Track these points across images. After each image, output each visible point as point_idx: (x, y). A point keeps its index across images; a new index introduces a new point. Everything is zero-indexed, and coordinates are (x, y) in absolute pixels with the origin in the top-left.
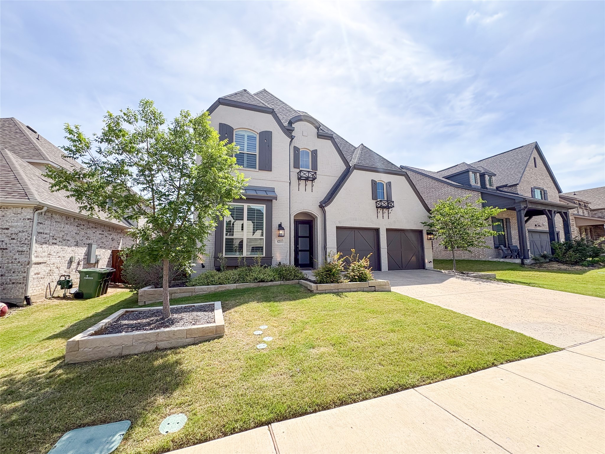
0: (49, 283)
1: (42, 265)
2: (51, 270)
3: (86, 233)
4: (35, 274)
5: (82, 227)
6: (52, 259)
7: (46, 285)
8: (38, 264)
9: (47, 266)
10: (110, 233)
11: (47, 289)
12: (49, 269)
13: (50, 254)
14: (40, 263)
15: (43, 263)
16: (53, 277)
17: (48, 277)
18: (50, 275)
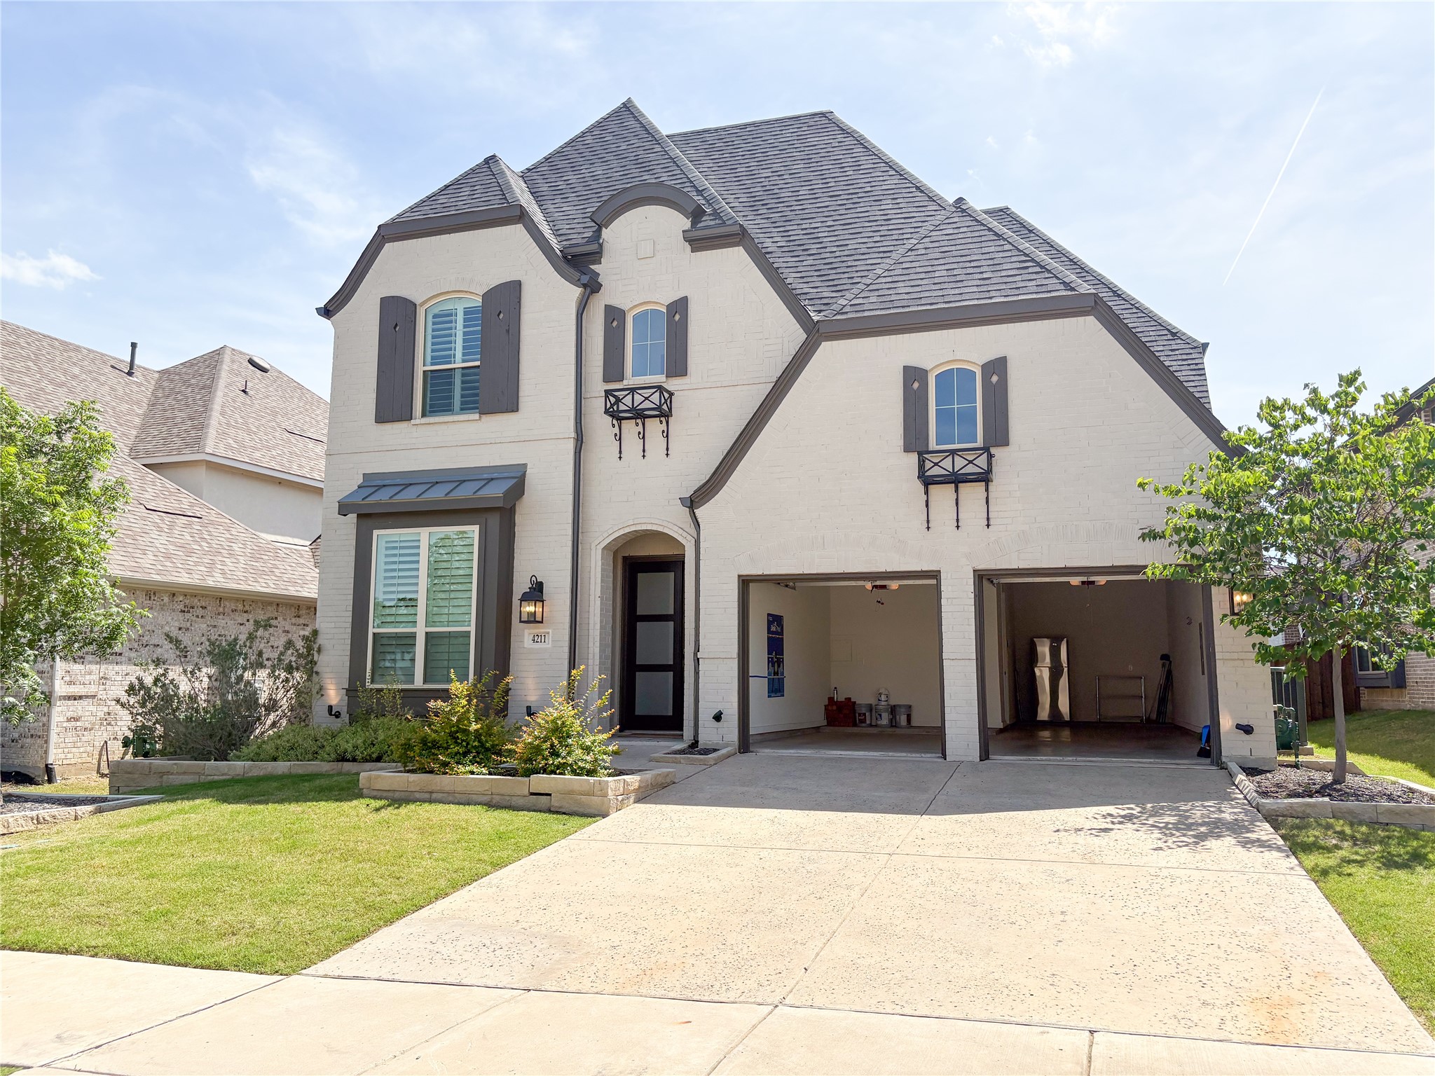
0: (106, 742)
1: (84, 702)
2: (109, 714)
3: (215, 626)
4: (69, 720)
5: (200, 612)
6: (113, 688)
7: (99, 744)
8: (75, 699)
9: (99, 705)
11: (100, 755)
12: (106, 709)
13: (106, 679)
17: (103, 728)
18: (109, 724)
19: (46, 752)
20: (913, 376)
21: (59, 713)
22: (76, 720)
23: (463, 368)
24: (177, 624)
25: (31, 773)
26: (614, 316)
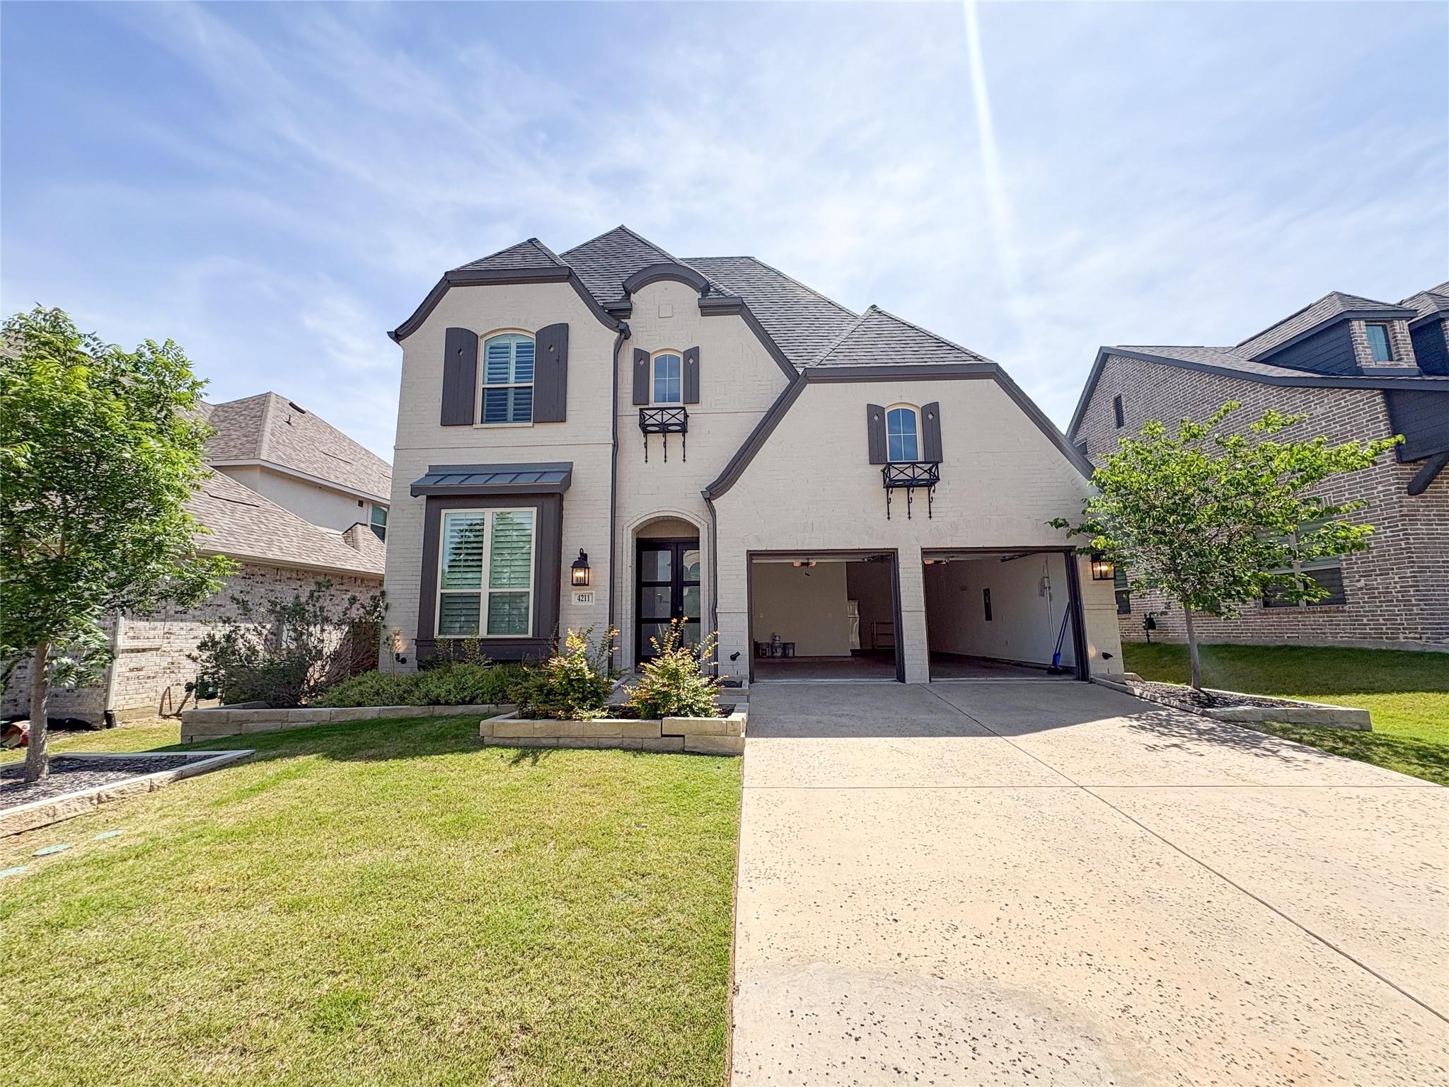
0: (169, 688)
1: (148, 654)
2: (173, 663)
3: (272, 591)
4: (131, 670)
5: (260, 579)
6: (177, 641)
7: (161, 691)
8: (138, 652)
9: (163, 656)
10: (344, 588)
11: (163, 699)
12: (170, 660)
13: (170, 633)
14: (144, 650)
15: (151, 649)
16: (179, 675)
17: (166, 675)
18: (173, 672)
19: (106, 700)
20: (874, 412)
21: (121, 666)
22: (139, 670)
23: (516, 388)
24: (239, 588)
25: (88, 720)
26: (641, 357)
